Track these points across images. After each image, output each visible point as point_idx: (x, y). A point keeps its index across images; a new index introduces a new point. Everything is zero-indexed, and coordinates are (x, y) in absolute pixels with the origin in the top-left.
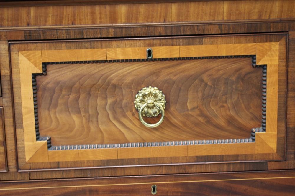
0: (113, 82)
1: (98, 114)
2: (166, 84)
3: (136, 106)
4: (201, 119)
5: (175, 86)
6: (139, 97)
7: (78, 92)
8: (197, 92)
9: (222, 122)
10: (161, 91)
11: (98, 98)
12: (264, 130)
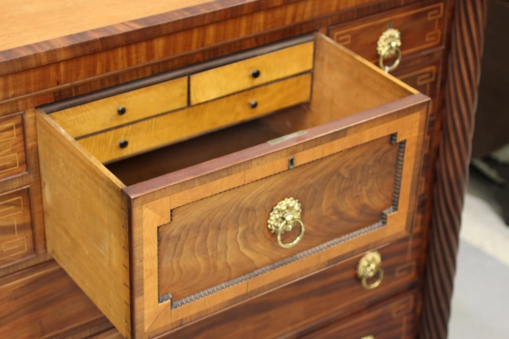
0: (246, 206)
1: (227, 248)
2: (303, 191)
3: (269, 226)
4: (334, 218)
5: (312, 190)
6: (274, 215)
7: (206, 231)
8: (333, 189)
9: (353, 213)
10: (297, 201)
11: (229, 230)
12: (395, 209)
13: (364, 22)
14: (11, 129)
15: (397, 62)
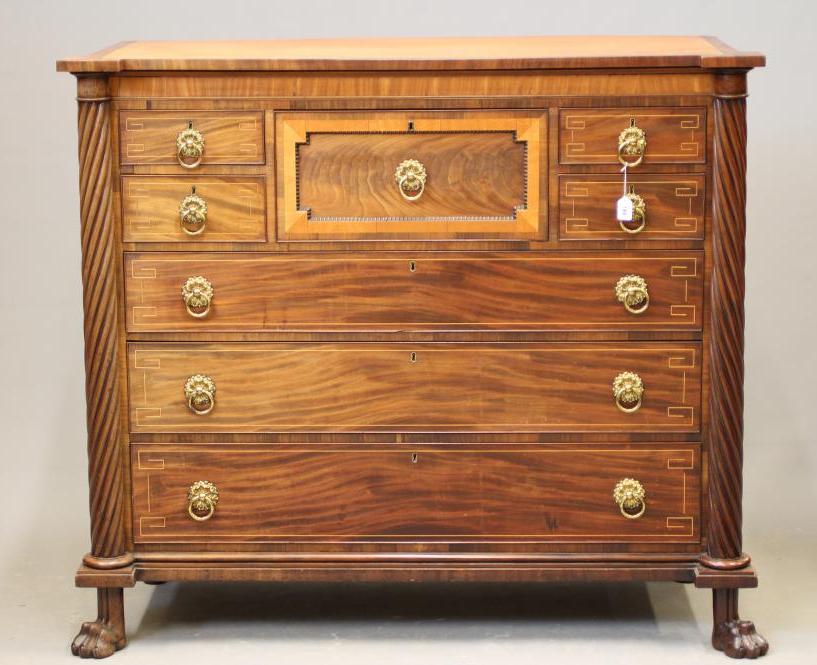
0: (374, 154)
2: (427, 158)
3: (396, 179)
6: (400, 170)
10: (422, 164)
12: (526, 208)
13: (600, 112)
14: (252, 122)
15: (639, 161)
